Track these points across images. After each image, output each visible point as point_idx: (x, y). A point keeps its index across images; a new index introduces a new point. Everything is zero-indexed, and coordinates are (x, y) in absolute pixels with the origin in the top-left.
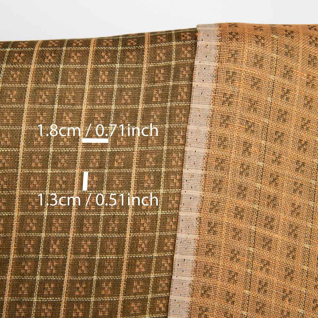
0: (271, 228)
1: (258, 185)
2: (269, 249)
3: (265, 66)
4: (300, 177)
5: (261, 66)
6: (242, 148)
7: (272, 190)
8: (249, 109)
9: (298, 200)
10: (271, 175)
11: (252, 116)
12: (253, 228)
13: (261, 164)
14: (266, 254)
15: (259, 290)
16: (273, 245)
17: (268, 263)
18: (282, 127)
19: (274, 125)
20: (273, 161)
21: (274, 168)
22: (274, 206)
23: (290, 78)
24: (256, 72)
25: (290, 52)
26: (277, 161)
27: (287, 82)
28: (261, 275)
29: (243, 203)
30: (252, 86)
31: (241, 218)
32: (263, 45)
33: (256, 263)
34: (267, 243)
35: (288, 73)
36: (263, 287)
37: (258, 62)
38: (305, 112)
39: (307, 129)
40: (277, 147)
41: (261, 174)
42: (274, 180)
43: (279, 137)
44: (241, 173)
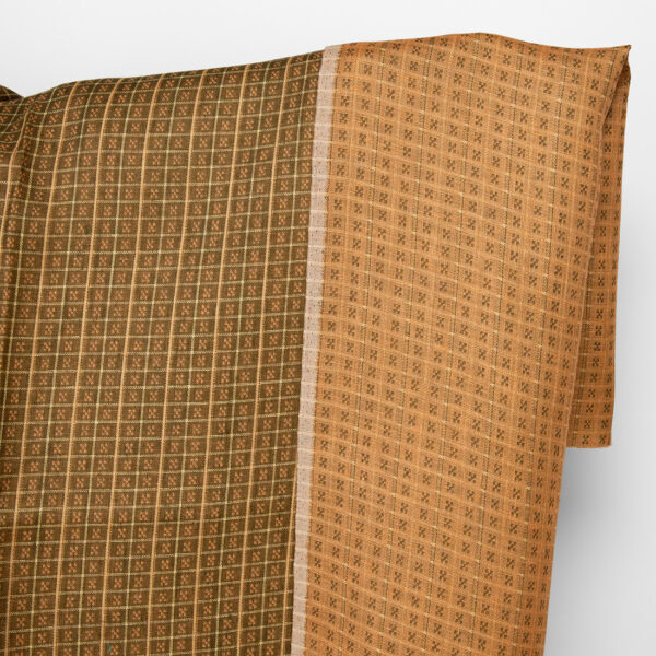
0: (386, 202)
1: (373, 168)
2: (385, 219)
3: (373, 72)
4: (407, 160)
5: (370, 73)
6: (358, 139)
7: (384, 172)
8: (362, 108)
9: (406, 178)
10: (384, 160)
11: (365, 113)
12: (371, 203)
13: (375, 151)
14: (382, 224)
15: (378, 253)
16: (387, 216)
17: (384, 231)
18: (391, 121)
19: (383, 119)
20: (385, 148)
21: (385, 154)
22: (387, 185)
23: (394, 81)
24: (367, 78)
25: (394, 61)
26: (387, 148)
27: (391, 84)
28: (378, 241)
29: (362, 184)
30: (364, 90)
31: (361, 195)
32: (371, 57)
33: (375, 231)
34: (383, 215)
35: (392, 78)
36: (381, 250)
37: (368, 70)
38: (409, 108)
39: (412, 121)
40: (387, 137)
41: (375, 161)
42: (386, 164)
43: (388, 129)
44: (359, 159)
